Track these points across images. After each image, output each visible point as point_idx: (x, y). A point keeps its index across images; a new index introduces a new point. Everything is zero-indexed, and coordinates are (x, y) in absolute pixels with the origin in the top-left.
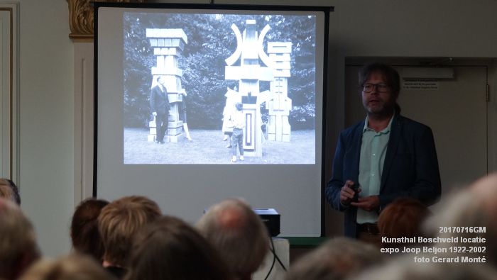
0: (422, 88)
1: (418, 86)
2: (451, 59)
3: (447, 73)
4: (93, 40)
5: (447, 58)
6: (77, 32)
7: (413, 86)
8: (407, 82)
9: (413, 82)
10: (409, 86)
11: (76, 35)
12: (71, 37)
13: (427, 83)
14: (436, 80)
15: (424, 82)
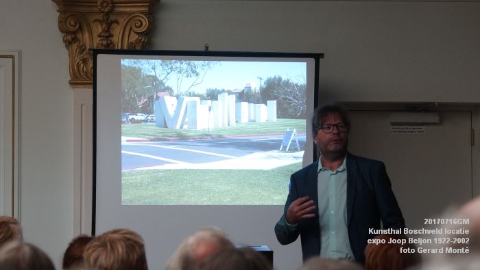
0: (409, 132)
1: (405, 130)
2: (437, 104)
3: (433, 118)
4: (92, 86)
5: (433, 104)
6: (77, 78)
7: (400, 130)
8: (395, 127)
9: (402, 127)
10: (396, 130)
11: (76, 81)
12: (70, 83)
13: (415, 127)
14: (423, 124)
15: (411, 127)
